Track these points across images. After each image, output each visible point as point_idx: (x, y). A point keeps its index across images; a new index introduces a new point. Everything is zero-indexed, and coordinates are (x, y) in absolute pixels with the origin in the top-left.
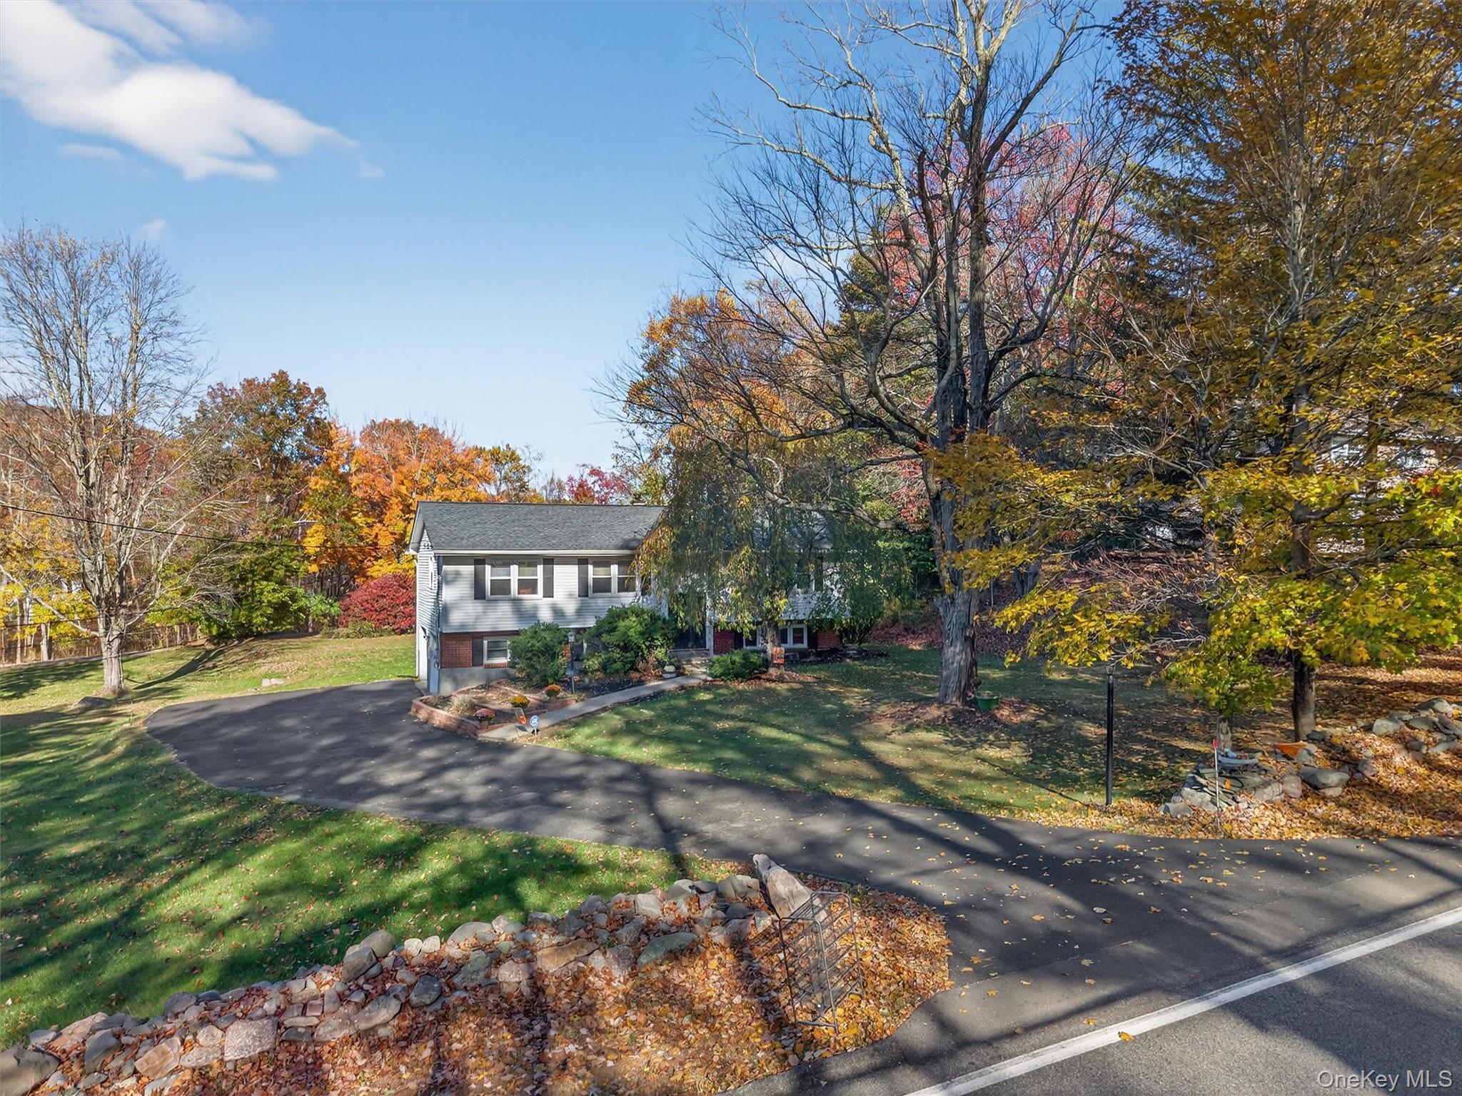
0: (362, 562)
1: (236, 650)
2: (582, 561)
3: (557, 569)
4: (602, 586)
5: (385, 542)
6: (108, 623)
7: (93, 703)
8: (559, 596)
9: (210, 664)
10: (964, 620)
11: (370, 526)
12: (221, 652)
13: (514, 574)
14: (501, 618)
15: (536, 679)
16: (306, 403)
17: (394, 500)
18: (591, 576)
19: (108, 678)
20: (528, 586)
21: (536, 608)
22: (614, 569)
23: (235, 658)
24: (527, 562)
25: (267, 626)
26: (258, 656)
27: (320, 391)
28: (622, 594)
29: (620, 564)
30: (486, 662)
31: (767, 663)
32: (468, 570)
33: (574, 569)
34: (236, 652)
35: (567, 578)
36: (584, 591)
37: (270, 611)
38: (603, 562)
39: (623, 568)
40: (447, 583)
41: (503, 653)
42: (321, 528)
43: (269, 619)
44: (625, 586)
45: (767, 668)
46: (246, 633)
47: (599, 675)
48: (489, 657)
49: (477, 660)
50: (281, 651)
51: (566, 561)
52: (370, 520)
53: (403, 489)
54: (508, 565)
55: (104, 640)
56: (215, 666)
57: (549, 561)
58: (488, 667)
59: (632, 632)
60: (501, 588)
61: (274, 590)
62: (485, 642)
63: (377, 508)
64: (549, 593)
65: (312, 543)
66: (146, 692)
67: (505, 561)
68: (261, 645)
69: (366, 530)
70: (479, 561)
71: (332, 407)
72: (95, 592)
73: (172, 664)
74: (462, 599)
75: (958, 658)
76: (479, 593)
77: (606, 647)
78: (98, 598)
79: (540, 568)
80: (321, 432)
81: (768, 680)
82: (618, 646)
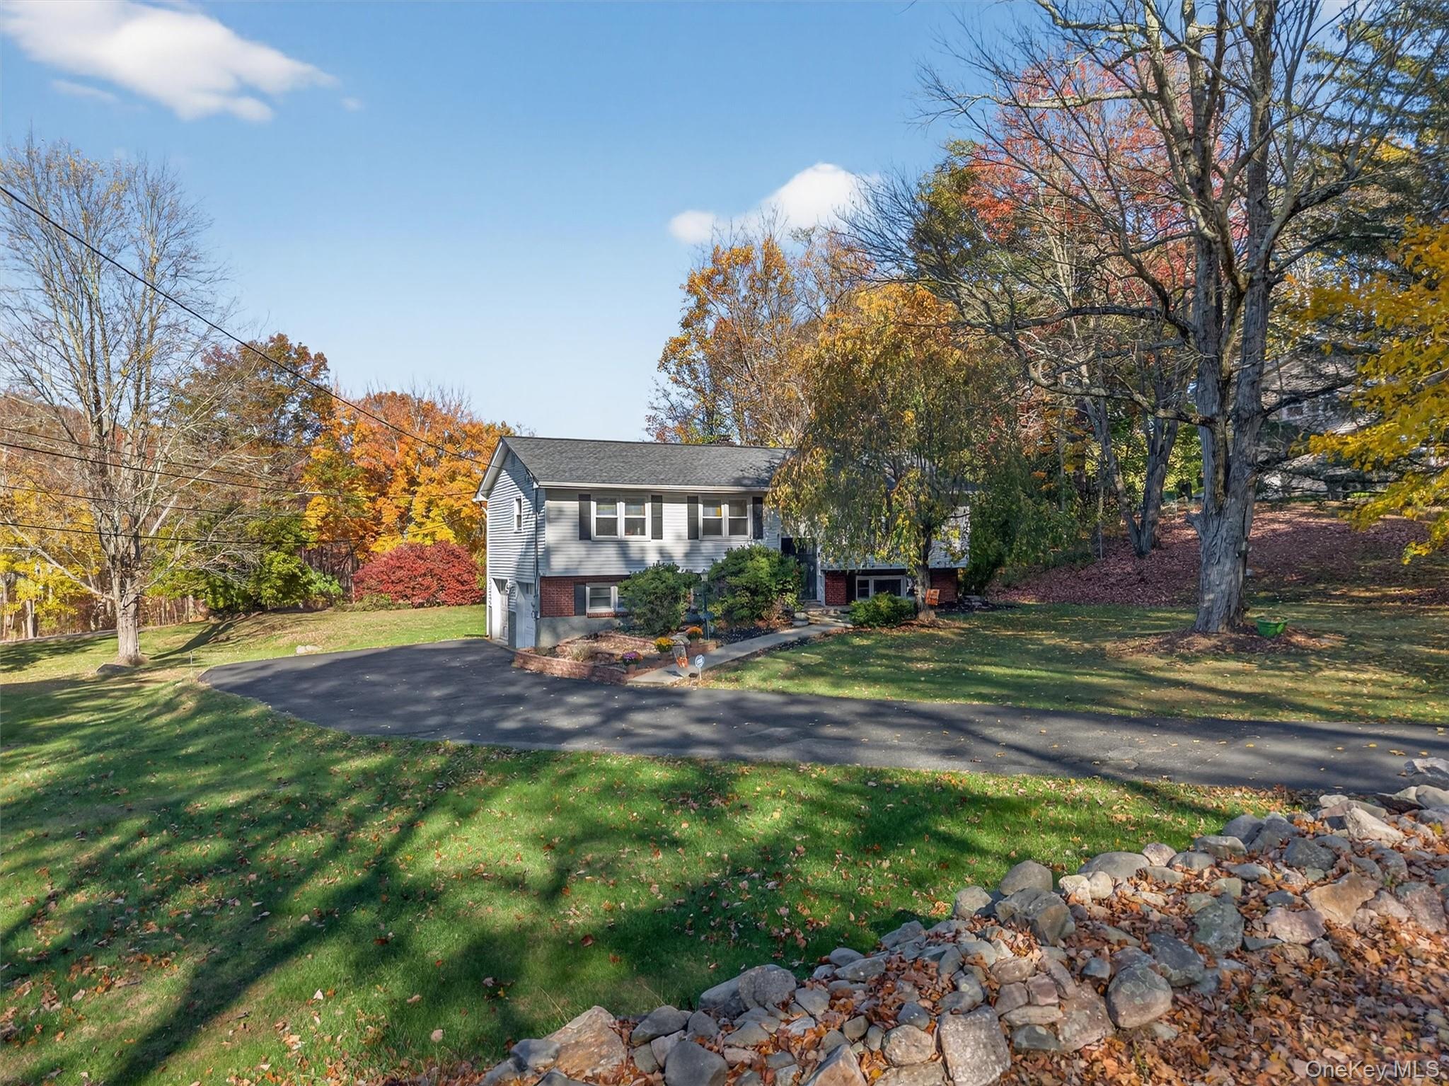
0: (363, 537)
1: (246, 623)
2: (692, 500)
3: (667, 508)
4: (713, 528)
5: (389, 517)
6: (122, 585)
7: (111, 672)
8: (668, 540)
9: (223, 636)
10: (1237, 533)
11: (373, 500)
12: (230, 625)
13: (621, 512)
14: (605, 562)
15: (658, 626)
16: (306, 370)
17: (399, 472)
18: (701, 517)
19: (125, 645)
20: (634, 526)
21: (643, 550)
22: (725, 509)
23: (247, 631)
24: (634, 498)
25: (276, 599)
26: (273, 628)
27: (320, 357)
28: (734, 537)
29: (731, 503)
30: (589, 610)
31: (916, 610)
32: (572, 506)
33: (684, 508)
34: (245, 626)
35: (676, 517)
36: (694, 533)
37: (279, 583)
38: (713, 501)
39: (735, 509)
40: (550, 521)
41: (607, 601)
42: (323, 500)
43: (279, 591)
44: (737, 528)
45: (917, 613)
46: (255, 605)
47: (723, 624)
48: (591, 605)
49: (580, 610)
50: (299, 623)
51: (675, 498)
52: (373, 495)
53: (409, 462)
54: (614, 502)
55: (119, 605)
56: (228, 639)
57: (658, 498)
58: (590, 616)
59: (762, 574)
60: (608, 527)
61: (284, 561)
62: (588, 589)
63: (378, 480)
64: (658, 533)
65: (313, 517)
66: (163, 661)
67: (608, 497)
68: (276, 619)
69: (368, 504)
70: (584, 496)
71: (331, 375)
72: (112, 551)
73: (181, 637)
74: (563, 540)
75: (1228, 579)
76: (583, 533)
77: (733, 590)
78: (114, 557)
79: (648, 506)
80: (322, 399)
81: (923, 626)
82: (747, 589)
